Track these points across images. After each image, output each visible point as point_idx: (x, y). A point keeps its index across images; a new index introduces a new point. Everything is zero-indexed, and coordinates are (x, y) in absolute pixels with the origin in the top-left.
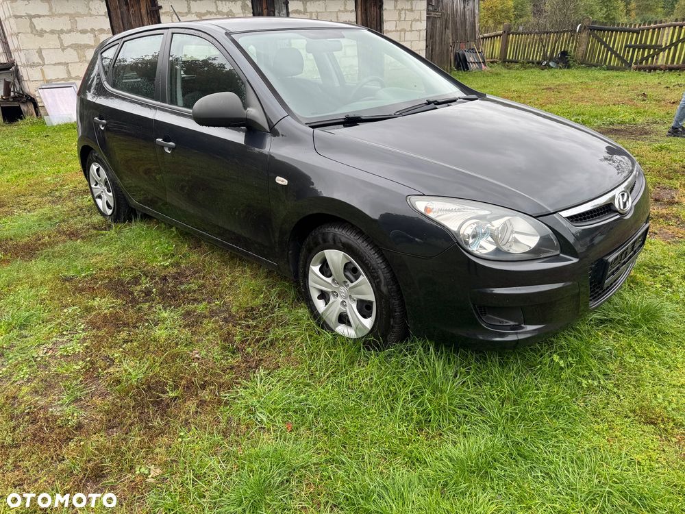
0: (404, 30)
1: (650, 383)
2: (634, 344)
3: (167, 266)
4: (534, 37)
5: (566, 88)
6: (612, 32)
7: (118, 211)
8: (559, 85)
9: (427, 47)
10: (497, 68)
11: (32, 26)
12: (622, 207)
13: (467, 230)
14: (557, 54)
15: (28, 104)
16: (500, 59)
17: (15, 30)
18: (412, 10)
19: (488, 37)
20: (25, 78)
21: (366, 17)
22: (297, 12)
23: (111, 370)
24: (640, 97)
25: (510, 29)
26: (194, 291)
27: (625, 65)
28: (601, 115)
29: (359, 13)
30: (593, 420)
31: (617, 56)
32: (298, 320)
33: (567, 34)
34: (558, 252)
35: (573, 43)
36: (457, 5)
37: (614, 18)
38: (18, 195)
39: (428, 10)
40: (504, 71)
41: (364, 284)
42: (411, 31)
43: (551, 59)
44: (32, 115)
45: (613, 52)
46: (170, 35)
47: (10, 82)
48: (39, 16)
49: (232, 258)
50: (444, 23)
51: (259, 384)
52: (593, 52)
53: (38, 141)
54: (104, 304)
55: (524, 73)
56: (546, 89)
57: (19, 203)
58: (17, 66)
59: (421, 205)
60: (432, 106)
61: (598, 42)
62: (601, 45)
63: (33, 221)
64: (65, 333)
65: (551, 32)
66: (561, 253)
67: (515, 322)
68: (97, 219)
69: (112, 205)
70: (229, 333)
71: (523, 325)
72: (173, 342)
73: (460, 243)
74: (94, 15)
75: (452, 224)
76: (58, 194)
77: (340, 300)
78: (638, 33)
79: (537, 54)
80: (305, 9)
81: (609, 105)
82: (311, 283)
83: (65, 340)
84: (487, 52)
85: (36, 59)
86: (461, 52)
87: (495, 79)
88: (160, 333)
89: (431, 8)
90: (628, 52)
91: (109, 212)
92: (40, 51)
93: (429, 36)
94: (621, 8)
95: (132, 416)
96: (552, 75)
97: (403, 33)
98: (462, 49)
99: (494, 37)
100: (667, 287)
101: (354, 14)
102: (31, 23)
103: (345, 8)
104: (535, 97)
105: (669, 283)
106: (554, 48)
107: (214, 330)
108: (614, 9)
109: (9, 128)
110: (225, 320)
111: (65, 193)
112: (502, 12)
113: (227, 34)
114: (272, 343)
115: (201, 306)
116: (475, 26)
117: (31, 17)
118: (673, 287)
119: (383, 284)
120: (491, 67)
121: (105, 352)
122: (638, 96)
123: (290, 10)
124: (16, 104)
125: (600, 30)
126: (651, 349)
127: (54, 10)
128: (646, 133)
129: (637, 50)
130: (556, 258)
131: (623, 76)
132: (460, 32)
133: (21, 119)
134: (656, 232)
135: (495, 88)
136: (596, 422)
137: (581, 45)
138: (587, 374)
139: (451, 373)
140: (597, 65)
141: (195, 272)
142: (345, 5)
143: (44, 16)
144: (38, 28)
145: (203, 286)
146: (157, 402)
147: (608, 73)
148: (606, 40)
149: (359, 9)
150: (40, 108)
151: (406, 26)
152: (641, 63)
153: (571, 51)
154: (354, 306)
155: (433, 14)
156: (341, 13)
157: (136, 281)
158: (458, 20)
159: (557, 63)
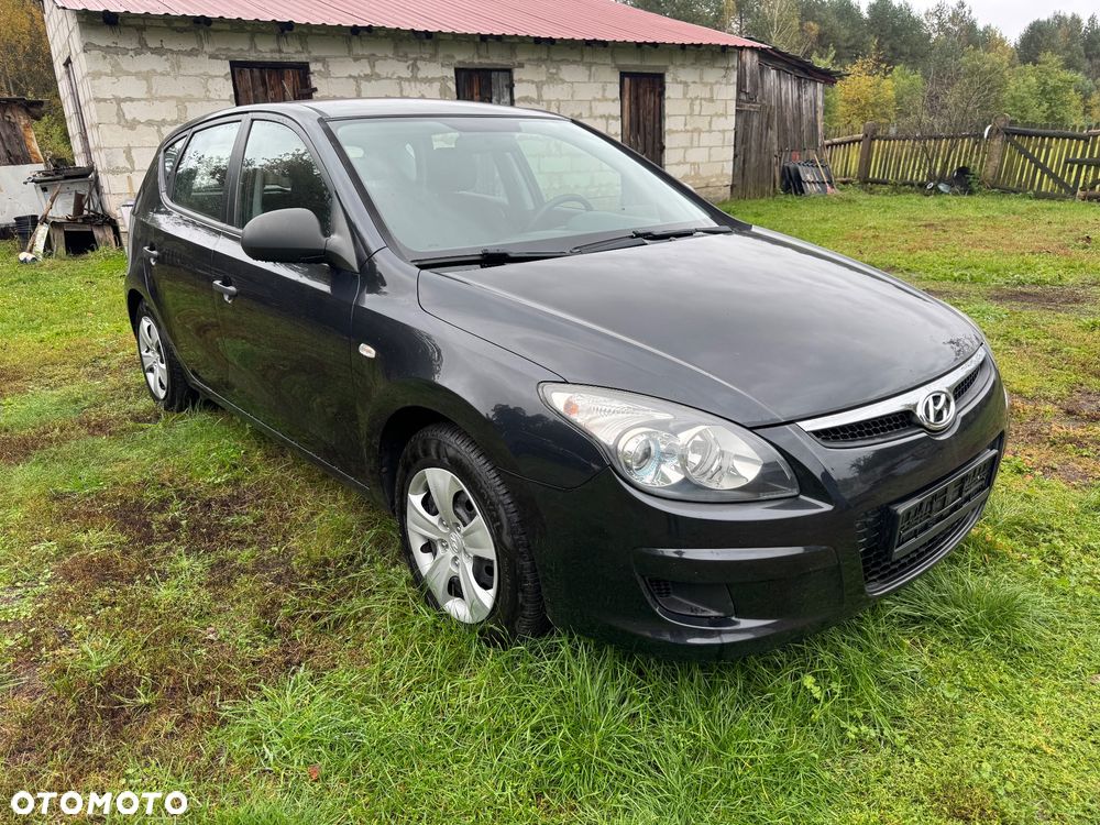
0: (698, 131)
1: (976, 739)
2: (963, 664)
3: (219, 484)
4: (914, 144)
5: (959, 225)
6: (1044, 138)
7: (173, 393)
8: (948, 220)
9: (735, 156)
10: (852, 192)
11: (120, 114)
12: (932, 419)
13: (631, 445)
14: (950, 172)
15: (106, 228)
16: (858, 178)
17: (96, 120)
18: (711, 100)
19: (840, 144)
20: (106, 190)
21: (638, 110)
22: (526, 99)
23: (63, 651)
24: (1080, 243)
25: (874, 132)
26: (245, 528)
27: (1066, 192)
28: (1006, 269)
29: (626, 103)
30: (854, 803)
31: (1052, 176)
32: (390, 585)
33: (969, 141)
34: (795, 492)
35: (978, 154)
36: (787, 93)
37: (1062, 119)
38: (44, 363)
39: (738, 100)
40: (862, 197)
41: (478, 529)
42: (710, 131)
43: (942, 179)
44: (107, 244)
45: (1045, 170)
46: (249, 123)
47: (83, 196)
48: (131, 100)
49: (325, 477)
50: (765, 120)
51: (288, 693)
52: (1010, 170)
53: (107, 283)
54: (95, 540)
55: (894, 201)
56: (926, 226)
57: (41, 376)
58: (97, 172)
59: (559, 399)
60: (640, 240)
61: (1020, 153)
62: (1026, 158)
63: (50, 404)
64: (18, 584)
65: (941, 138)
66: (802, 492)
67: (719, 611)
68: (144, 404)
69: (165, 384)
70: (273, 602)
71: (734, 618)
72: (178, 609)
73: (618, 467)
74: (213, 100)
75: (605, 435)
76: (104, 364)
77: (450, 554)
78: (1087, 141)
79: (919, 170)
80: (540, 96)
81: (1023, 254)
82: (410, 524)
83: (14, 596)
84: (837, 168)
85: (122, 162)
86: (791, 166)
87: (846, 208)
88: (165, 593)
89: (743, 97)
90: (1071, 170)
91: (162, 394)
92: (128, 151)
93: (739, 140)
94: (1075, 103)
95: (64, 732)
96: (941, 204)
97: (696, 135)
98: (794, 161)
99: (849, 143)
100: (1051, 564)
101: (618, 105)
102: (119, 109)
103: (603, 96)
104: (903, 238)
105: (1056, 558)
106: (947, 162)
107: (251, 595)
108: (1062, 104)
109: (72, 262)
110: (278, 580)
111: (115, 364)
112: (876, 106)
113: (321, 121)
114: (338, 624)
115: (247, 552)
116: (817, 127)
117: (119, 101)
118: (1063, 565)
119: (505, 532)
120: (841, 190)
121: (63, 620)
122: (1077, 241)
123: (516, 97)
124: (87, 228)
125: (1024, 134)
126: (994, 677)
127: (154, 91)
128: (1077, 301)
129: (1085, 167)
130: (793, 502)
131: (1059, 209)
132: (792, 135)
133: (93, 250)
134: (1056, 466)
135: (842, 223)
136: (859, 806)
137: (990, 159)
138: (860, 715)
139: (612, 696)
140: (1019, 191)
141: (259, 497)
142: (604, 90)
143: (139, 100)
144: (128, 117)
145: (263, 519)
146: (112, 714)
147: (1035, 203)
148: (1034, 151)
149: (627, 96)
150: (122, 235)
151: (703, 124)
152: (1093, 188)
153: (975, 167)
154: (469, 567)
155: (746, 107)
156: (597, 103)
157: (163, 505)
158: (789, 115)
159: (951, 185)
